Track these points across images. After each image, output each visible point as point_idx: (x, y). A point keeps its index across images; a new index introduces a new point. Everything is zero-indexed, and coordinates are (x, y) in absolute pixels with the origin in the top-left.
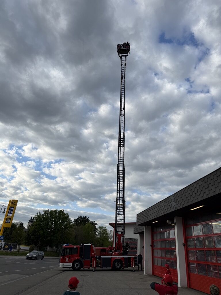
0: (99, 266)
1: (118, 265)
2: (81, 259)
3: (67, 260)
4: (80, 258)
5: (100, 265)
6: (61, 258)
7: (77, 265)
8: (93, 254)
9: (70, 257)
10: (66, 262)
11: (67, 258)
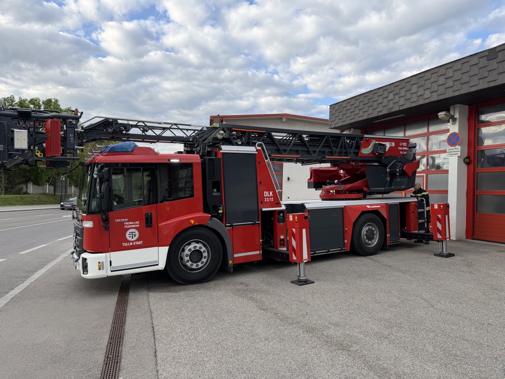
1: (371, 236)
2: (215, 223)
3: (132, 234)
4: (210, 219)
6: (88, 224)
7: (196, 255)
8: (271, 197)
9: (147, 219)
10: (126, 244)
11: (127, 223)
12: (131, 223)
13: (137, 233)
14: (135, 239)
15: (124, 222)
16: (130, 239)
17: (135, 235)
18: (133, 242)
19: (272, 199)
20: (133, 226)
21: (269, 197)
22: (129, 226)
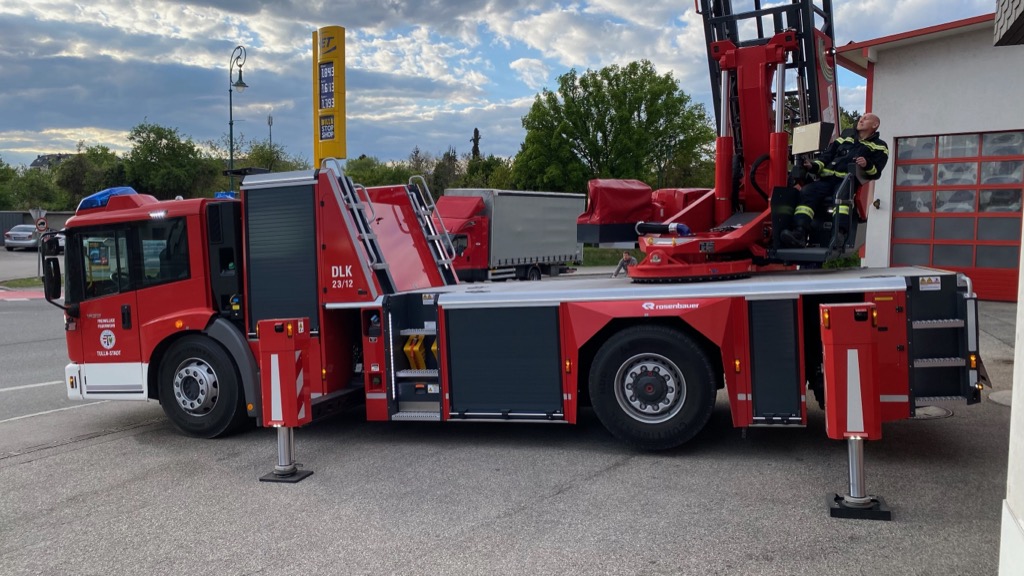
0: (433, 389)
1: (655, 391)
3: (108, 339)
4: (211, 321)
5: (432, 380)
8: (349, 278)
9: (123, 314)
10: (100, 353)
11: (100, 321)
12: (105, 321)
13: (113, 337)
14: (111, 346)
15: (96, 319)
16: (105, 346)
17: (111, 340)
18: (109, 351)
19: (350, 284)
20: (108, 326)
21: (342, 279)
22: (103, 326)
